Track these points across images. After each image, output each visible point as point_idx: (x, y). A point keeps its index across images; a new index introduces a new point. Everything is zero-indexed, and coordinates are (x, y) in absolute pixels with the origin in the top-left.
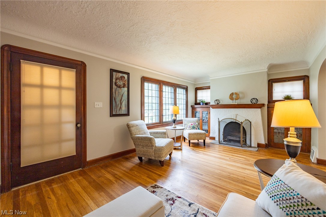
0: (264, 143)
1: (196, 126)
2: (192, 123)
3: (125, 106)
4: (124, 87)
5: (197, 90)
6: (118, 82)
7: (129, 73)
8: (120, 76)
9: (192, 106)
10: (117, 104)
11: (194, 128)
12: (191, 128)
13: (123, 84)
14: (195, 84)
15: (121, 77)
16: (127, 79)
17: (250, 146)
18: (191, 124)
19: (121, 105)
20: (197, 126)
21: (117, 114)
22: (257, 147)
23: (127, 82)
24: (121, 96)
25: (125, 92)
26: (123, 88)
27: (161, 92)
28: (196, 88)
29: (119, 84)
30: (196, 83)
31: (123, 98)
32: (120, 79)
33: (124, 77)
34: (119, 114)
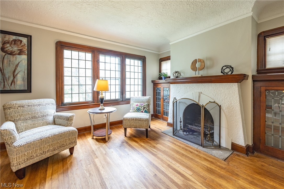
0: (244, 146)
1: (142, 108)
2: (139, 104)
3: (23, 80)
4: (20, 54)
5: (162, 61)
6: (7, 47)
7: (31, 36)
8: (11, 40)
9: (153, 82)
10: (7, 76)
11: (138, 110)
12: (135, 110)
13: (19, 50)
14: (159, 55)
15: (15, 41)
16: (26, 44)
17: (219, 147)
18: (137, 104)
19: (14, 77)
20: (144, 108)
21: (6, 89)
22: (230, 148)
23: (26, 48)
24: (15, 66)
25: (23, 61)
26: (18, 56)
27: (96, 63)
28: (160, 59)
29: (11, 49)
30: (160, 53)
31: (19, 69)
32: (11, 43)
33: (21, 41)
34: (9, 89)
